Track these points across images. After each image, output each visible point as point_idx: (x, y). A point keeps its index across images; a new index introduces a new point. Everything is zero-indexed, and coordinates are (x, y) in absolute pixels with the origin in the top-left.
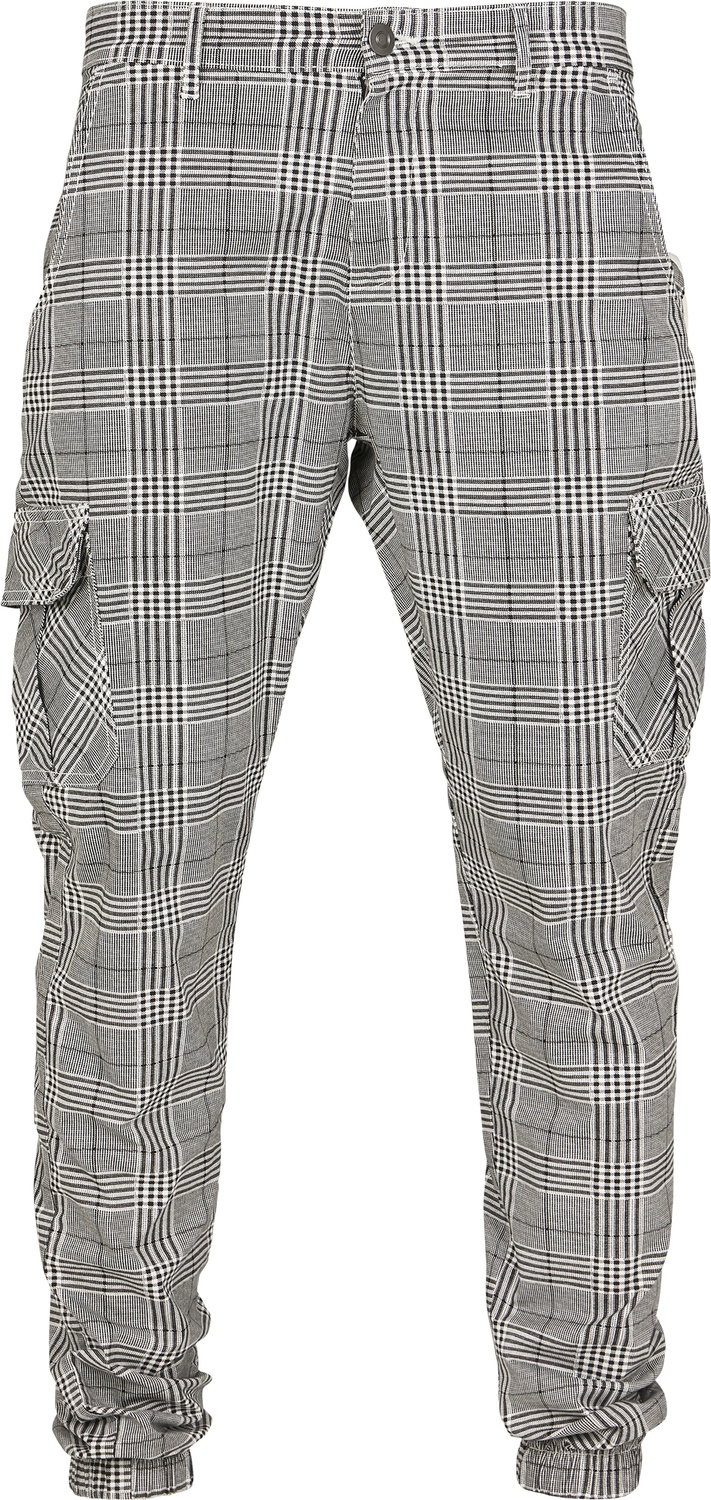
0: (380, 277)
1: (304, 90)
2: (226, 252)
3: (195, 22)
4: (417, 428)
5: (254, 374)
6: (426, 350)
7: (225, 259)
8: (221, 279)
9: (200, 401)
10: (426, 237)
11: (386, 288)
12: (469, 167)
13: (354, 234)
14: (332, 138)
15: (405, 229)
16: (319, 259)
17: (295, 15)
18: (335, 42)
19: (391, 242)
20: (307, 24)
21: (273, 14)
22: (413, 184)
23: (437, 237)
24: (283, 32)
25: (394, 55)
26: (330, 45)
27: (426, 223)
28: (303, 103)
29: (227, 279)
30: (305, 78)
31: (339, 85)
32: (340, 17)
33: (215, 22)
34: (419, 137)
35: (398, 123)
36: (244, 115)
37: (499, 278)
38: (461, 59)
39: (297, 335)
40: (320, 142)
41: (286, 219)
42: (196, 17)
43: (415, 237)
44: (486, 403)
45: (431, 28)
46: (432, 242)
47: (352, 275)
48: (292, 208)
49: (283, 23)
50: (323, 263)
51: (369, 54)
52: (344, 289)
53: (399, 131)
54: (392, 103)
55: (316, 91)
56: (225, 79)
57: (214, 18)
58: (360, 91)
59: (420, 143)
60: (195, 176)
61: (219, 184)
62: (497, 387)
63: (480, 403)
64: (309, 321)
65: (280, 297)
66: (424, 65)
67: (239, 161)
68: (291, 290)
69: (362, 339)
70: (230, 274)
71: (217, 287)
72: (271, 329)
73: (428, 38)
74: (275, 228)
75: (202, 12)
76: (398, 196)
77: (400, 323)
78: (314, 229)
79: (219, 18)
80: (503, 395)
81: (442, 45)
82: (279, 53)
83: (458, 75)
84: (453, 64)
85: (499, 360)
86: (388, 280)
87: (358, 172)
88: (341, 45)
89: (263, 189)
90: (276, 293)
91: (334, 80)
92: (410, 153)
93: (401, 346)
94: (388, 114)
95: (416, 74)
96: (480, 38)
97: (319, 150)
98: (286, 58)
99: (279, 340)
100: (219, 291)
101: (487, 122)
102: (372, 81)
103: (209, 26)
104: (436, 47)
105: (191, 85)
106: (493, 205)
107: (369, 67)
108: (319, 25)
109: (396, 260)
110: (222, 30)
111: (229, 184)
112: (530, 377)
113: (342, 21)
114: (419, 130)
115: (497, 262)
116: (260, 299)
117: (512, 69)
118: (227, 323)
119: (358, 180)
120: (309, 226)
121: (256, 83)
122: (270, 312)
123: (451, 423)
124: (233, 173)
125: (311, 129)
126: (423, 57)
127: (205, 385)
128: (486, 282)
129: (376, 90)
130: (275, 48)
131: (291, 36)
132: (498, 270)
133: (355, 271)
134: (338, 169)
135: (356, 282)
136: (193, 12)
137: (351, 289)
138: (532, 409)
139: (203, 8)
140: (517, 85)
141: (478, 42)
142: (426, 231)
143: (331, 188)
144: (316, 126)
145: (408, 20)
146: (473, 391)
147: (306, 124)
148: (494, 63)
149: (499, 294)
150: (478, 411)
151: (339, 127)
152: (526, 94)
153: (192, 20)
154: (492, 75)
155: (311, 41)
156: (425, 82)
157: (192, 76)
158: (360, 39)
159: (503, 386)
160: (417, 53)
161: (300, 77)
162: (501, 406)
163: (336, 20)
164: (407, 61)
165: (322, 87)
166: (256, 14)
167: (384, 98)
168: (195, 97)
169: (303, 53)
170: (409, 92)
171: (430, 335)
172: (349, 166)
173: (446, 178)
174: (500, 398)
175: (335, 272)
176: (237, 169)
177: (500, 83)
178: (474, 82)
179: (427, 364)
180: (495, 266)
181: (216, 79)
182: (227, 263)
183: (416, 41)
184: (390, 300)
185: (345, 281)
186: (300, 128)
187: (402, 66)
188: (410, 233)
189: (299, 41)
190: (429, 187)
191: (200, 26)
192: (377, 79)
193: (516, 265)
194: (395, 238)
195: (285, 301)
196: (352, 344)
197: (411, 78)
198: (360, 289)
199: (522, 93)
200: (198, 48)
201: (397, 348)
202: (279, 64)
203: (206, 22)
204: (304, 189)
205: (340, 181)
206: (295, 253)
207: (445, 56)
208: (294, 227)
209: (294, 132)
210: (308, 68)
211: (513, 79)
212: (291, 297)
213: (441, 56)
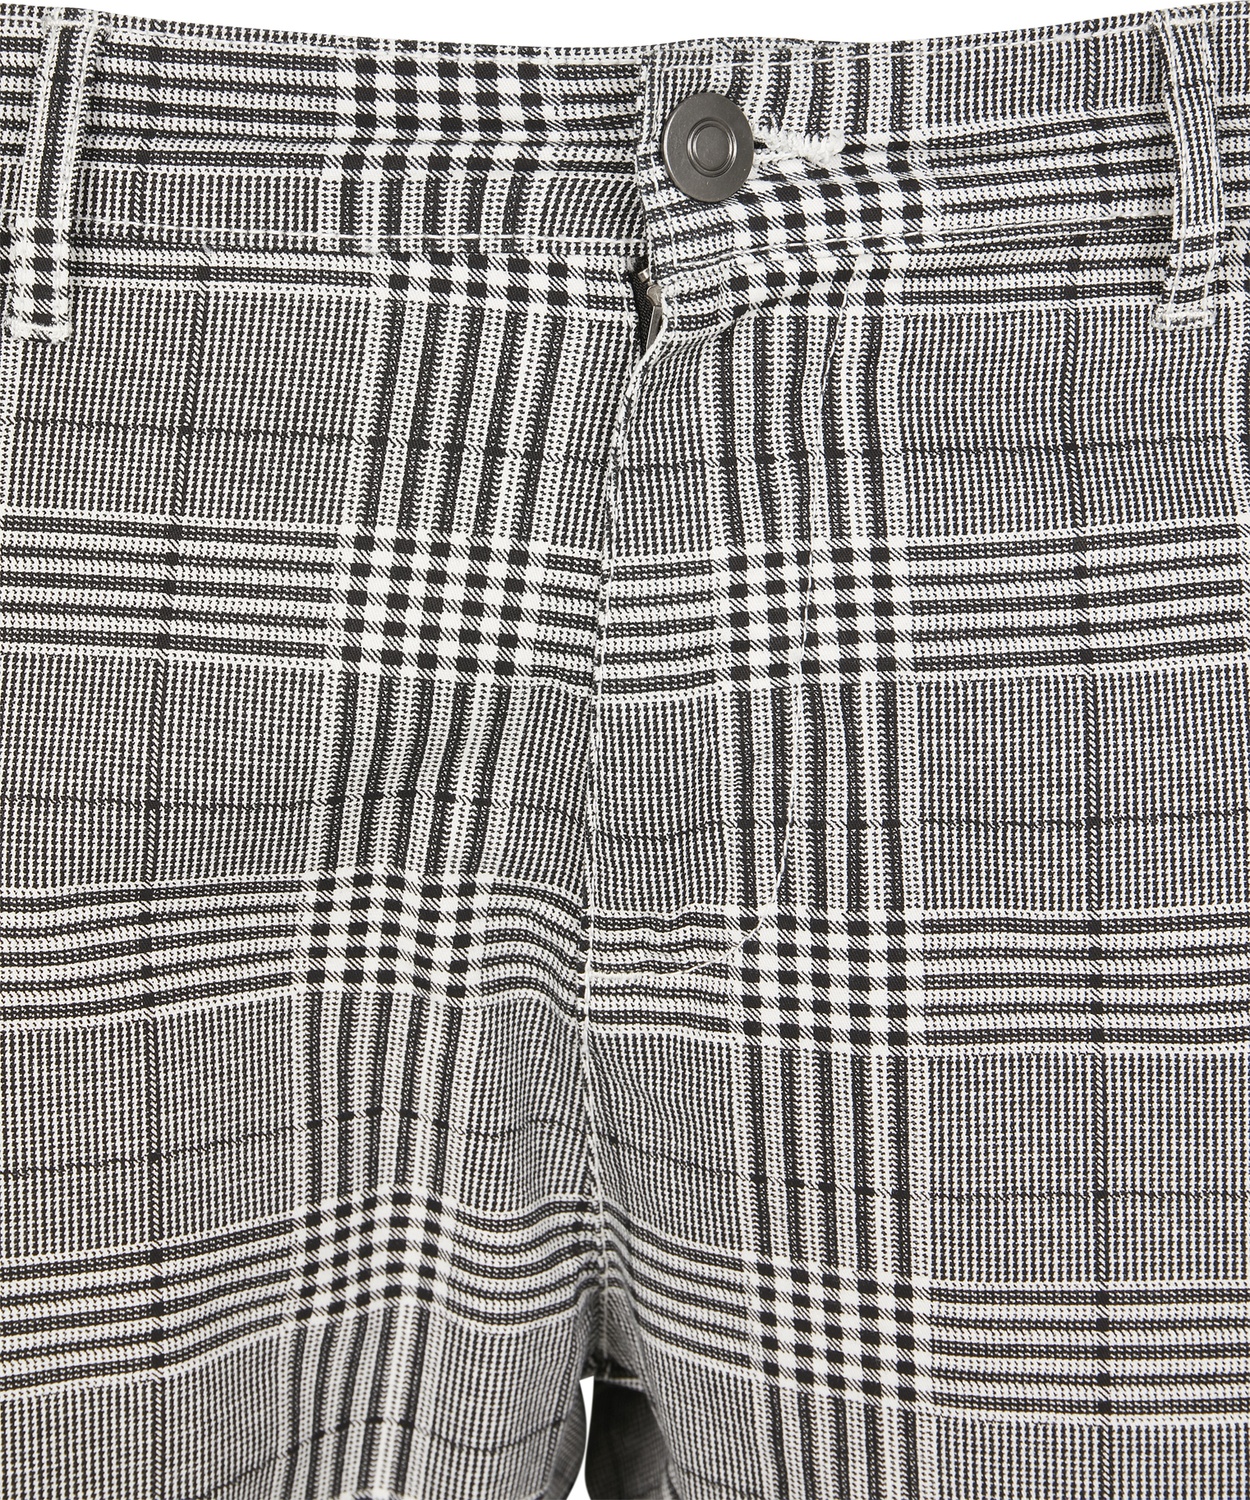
0: (691, 944)
1: (435, 313)
2: (149, 873)
3: (61, 79)
4: (808, 1448)
5: (255, 1260)
6: (846, 1202)
7: (146, 895)
8: (134, 962)
9: (58, 1375)
10: (856, 824)
11: (714, 984)
12: (1008, 578)
13: (604, 806)
14: (530, 481)
15: (781, 793)
16: (483, 879)
17: (406, 68)
18: (545, 154)
19: (732, 836)
20: (449, 98)
21: (330, 64)
22: (812, 640)
23: (892, 824)
24: (366, 121)
25: (749, 199)
26: (526, 165)
27: (855, 777)
28: (430, 358)
29: (156, 958)
30: (440, 271)
31: (558, 298)
32: (563, 73)
33: (133, 79)
34: (835, 477)
35: (761, 429)
36: (220, 400)
37: (1107, 968)
38: (984, 206)
39: (408, 1114)
40: (487, 495)
41: (361, 760)
42: (64, 61)
43: (817, 825)
44: (1054, 1392)
45: (879, 107)
46: (874, 841)
47: (593, 934)
48: (384, 725)
49: (366, 94)
50: (495, 889)
51: (663, 198)
52: (569, 974)
53: (764, 459)
54: (743, 360)
55: (476, 317)
56: (165, 273)
57: (125, 65)
58: (630, 318)
59: (836, 499)
60: (47, 609)
61: (126, 639)
62: (1091, 1339)
63: (1032, 1392)
64: (446, 1078)
65: (349, 1001)
66: (853, 230)
67: (201, 561)
68: (386, 977)
69: (625, 1133)
70: (165, 943)
71: (118, 991)
72: (315, 1105)
73: (870, 139)
74: (323, 791)
75: (85, 44)
76: (760, 685)
77: (756, 1106)
78: (465, 785)
79: (144, 68)
80: (1113, 1367)
81: (916, 158)
82: (350, 190)
83: (971, 259)
84: (953, 223)
85: (1102, 1249)
86: (718, 958)
87: (619, 603)
88: (563, 165)
89: (281, 663)
90: (334, 988)
91: (538, 282)
92: (804, 532)
93: (759, 1178)
94: (726, 400)
95: (827, 263)
96: (1047, 131)
97: (483, 523)
98: (371, 207)
99: (344, 1137)
100: (128, 1004)
101: (1066, 416)
102: (672, 291)
103: (109, 91)
104: (897, 167)
105: (42, 292)
106: (1091, 711)
107: (663, 241)
108: (487, 99)
109: (749, 898)
110: (154, 109)
111: (163, 641)
112: (1208, 1310)
113: (570, 87)
114: (833, 453)
115: (1104, 914)
116: (280, 1013)
117: (1158, 230)
118: (154, 1106)
119: (617, 630)
120: (446, 777)
121: (269, 289)
122: (313, 1049)
123: (926, 1448)
124: (178, 602)
125: (455, 448)
126: (852, 203)
127: (74, 1321)
128: (1062, 981)
129: (686, 324)
130: (334, 174)
131: (392, 133)
132: (1107, 941)
133: (603, 924)
134: (549, 590)
135: (607, 958)
136: (53, 44)
137: (589, 977)
138: (1215, 1419)
139: (89, 28)
140: (1172, 285)
141: (1040, 144)
142: (855, 805)
143: (523, 657)
144: (476, 436)
145: (801, 83)
146: (1010, 1351)
147: (438, 433)
148: (1093, 213)
149: (1107, 1021)
150: (1025, 1417)
151: (556, 443)
152: (1201, 312)
153: (48, 71)
154: (1086, 253)
155: (461, 152)
156: (858, 287)
157: (43, 264)
158: (632, 144)
159: (1113, 1339)
160: (831, 191)
161: (421, 270)
162: (1104, 1407)
163: (547, 86)
164: (795, 221)
165: (496, 304)
166: (272, 61)
167: (712, 347)
168: (59, 332)
169: (434, 193)
170: (800, 325)
171: (862, 1155)
172: (586, 582)
173: (927, 622)
174: (1104, 1380)
175: (538, 918)
176: (191, 589)
177: (1114, 277)
178: (1025, 281)
179: (848, 1246)
180: (1094, 928)
181: (132, 272)
182: (154, 906)
183: (828, 151)
184: (722, 1025)
185: (570, 949)
186: (417, 444)
187: (777, 236)
188: (799, 807)
189: (420, 150)
190: (868, 650)
191: (77, 93)
192: (689, 283)
193: (1169, 924)
194: (747, 823)
195: (365, 1013)
196: (593, 1141)
197: (808, 278)
198: (621, 978)
199: (1190, 310)
200: (66, 170)
201: (745, 1187)
202: (349, 222)
203: (98, 77)
204: (428, 661)
205: (554, 633)
206: (399, 860)
207: (927, 198)
208: (392, 782)
209: (396, 457)
210: (451, 238)
211: (1162, 262)
212: (385, 1002)
213: (913, 198)
